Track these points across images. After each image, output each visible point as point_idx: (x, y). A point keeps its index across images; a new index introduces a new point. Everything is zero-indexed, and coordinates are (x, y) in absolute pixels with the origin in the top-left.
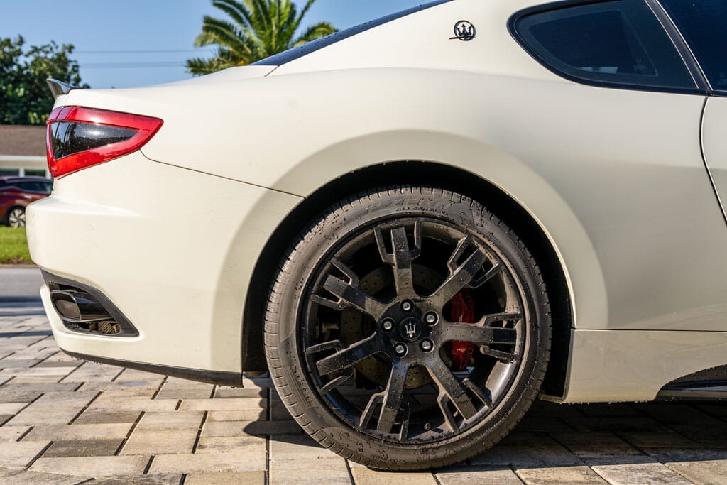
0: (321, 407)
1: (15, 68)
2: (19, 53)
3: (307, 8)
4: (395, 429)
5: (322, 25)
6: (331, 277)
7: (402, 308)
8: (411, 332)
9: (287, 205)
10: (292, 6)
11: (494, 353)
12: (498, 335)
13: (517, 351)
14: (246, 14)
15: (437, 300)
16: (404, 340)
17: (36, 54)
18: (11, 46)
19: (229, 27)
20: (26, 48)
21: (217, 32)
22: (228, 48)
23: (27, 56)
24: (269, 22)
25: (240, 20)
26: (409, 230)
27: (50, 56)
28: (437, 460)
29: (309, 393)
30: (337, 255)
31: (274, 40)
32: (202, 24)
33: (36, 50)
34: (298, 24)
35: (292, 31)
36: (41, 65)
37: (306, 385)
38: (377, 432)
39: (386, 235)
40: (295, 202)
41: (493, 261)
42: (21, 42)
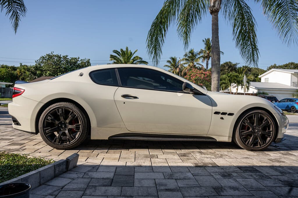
0: (46, 138)
1: (77, 64)
2: (78, 61)
3: (134, 53)
4: (59, 143)
5: (137, 56)
6: (49, 117)
7: (62, 122)
8: (63, 126)
9: (42, 105)
10: (131, 52)
11: (76, 130)
12: (76, 127)
13: (80, 130)
14: (120, 54)
15: (68, 121)
16: (62, 128)
17: (82, 61)
18: (76, 59)
19: (116, 57)
20: (80, 60)
21: (113, 58)
22: (115, 61)
23: (80, 61)
24: (125, 56)
25: (119, 55)
26: (62, 109)
27: (85, 61)
28: (66, 148)
29: (44, 136)
30: (50, 113)
31: (126, 60)
32: (110, 56)
33: (82, 60)
34: (132, 56)
35: (131, 58)
36: (83, 63)
37: (44, 135)
38: (56, 143)
39: (58, 110)
40: (43, 104)
41: (76, 115)
42: (79, 58)
